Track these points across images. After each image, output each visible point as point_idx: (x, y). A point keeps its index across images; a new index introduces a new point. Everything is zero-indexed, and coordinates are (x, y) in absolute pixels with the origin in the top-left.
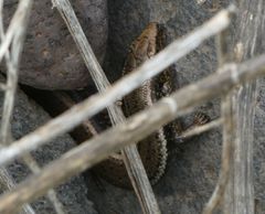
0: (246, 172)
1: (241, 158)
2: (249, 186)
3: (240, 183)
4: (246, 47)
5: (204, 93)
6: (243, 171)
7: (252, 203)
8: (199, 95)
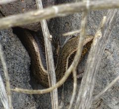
0: (94, 73)
1: (93, 66)
2: (94, 79)
3: (90, 77)
4: (108, 20)
5: (72, 9)
6: (93, 72)
7: (93, 87)
8: (69, 9)
